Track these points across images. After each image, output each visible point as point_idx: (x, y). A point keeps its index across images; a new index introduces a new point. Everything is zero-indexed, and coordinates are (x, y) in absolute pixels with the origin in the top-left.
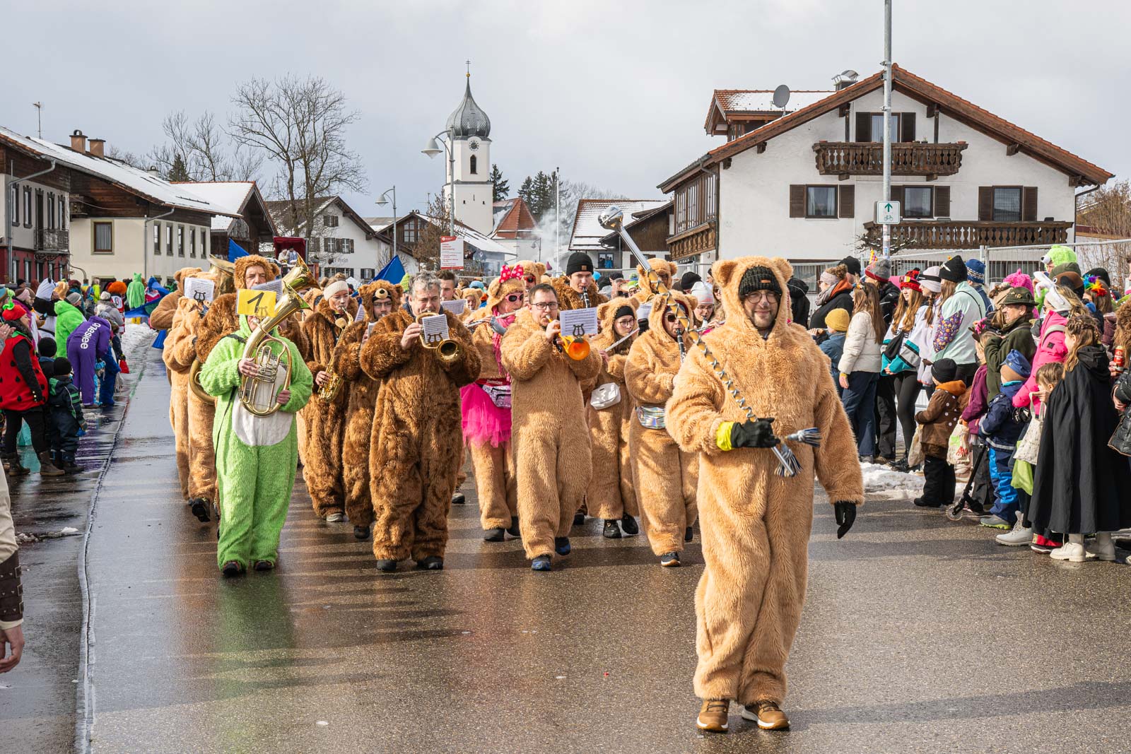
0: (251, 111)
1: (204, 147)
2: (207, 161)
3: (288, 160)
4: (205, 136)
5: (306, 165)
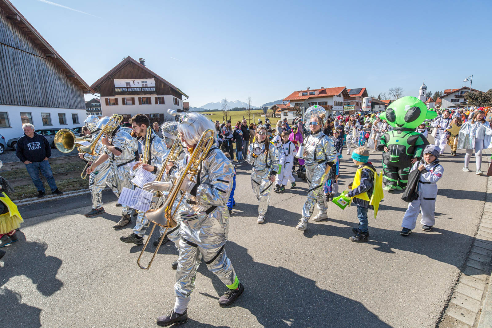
3: (395, 96)
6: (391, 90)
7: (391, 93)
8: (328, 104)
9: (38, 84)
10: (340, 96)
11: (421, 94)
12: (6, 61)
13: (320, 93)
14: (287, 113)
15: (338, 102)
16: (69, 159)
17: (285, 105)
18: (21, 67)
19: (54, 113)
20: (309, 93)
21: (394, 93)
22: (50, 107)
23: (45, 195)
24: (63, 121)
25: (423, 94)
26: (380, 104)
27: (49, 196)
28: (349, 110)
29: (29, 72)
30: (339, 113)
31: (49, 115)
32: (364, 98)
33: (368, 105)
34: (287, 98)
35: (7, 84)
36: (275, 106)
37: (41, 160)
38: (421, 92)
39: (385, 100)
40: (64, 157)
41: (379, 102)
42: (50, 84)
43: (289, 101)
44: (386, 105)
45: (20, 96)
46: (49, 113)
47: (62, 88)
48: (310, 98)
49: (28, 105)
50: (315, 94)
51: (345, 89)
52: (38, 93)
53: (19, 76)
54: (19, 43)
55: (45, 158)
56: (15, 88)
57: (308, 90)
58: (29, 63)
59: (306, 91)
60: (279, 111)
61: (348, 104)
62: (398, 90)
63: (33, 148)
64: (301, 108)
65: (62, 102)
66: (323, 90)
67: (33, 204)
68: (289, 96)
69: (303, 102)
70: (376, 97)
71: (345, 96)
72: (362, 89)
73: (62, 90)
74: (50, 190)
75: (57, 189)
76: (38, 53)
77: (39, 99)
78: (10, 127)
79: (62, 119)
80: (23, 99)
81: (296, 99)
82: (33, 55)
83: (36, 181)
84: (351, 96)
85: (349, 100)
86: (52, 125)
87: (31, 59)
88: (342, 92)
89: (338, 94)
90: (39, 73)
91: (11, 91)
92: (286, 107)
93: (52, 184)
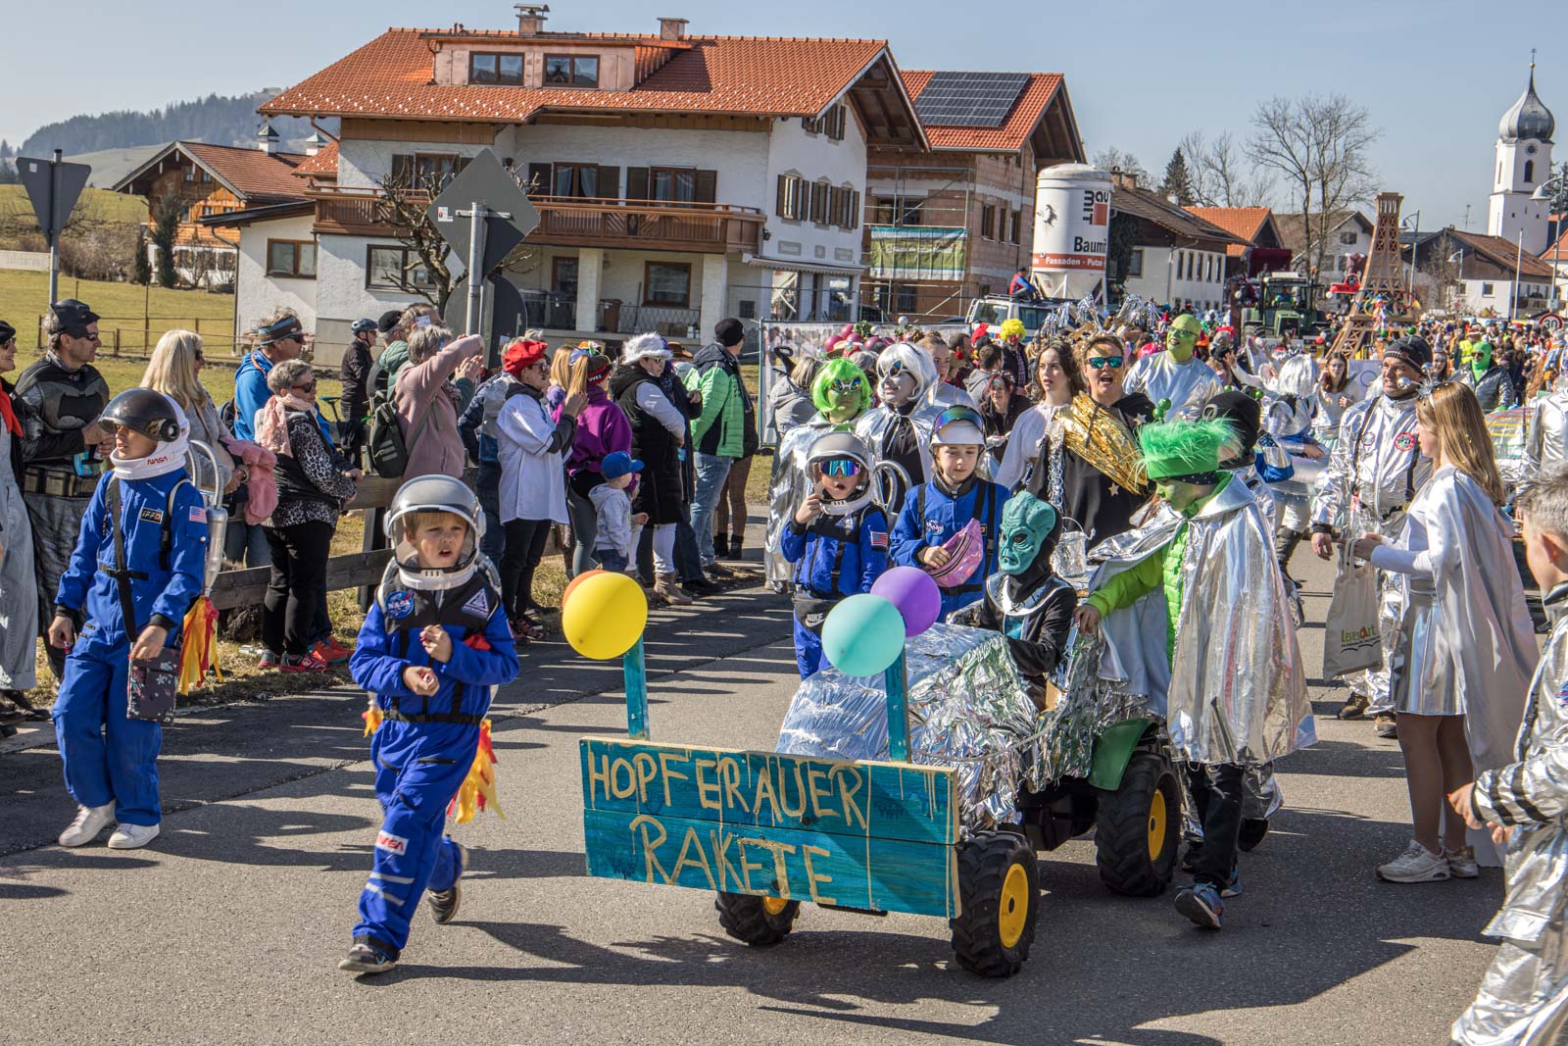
0: (1271, 131)
1: (1220, 167)
2: (1222, 179)
3: (1305, 181)
4: (1222, 156)
5: (1324, 184)
6: (1277, 123)
7: (1276, 146)
8: (722, 198)
10: (829, 125)
11: (1505, 180)
13: (648, 78)
14: (306, 252)
15: (820, 189)
17: (290, 159)
20: (534, 63)
21: (1300, 150)
25: (1528, 178)
26: (1186, 241)
28: (913, 274)
30: (825, 298)
32: (1047, 172)
33: (1078, 240)
34: (310, 86)
36: (174, 162)
38: (1506, 155)
39: (1222, 204)
41: (1171, 222)
43: (333, 125)
44: (1236, 250)
48: (544, 117)
50: (592, 83)
51: (884, 65)
57: (533, 31)
59: (510, 40)
60: (213, 222)
61: (910, 215)
62: (1329, 121)
64: (444, 215)
66: (676, 53)
68: (334, 68)
69: (472, 151)
70: (1155, 174)
71: (883, 130)
72: (1030, 80)
81: (403, 110)
84: (936, 140)
85: (918, 175)
88: (853, 94)
89: (818, 108)
92: (298, 189)
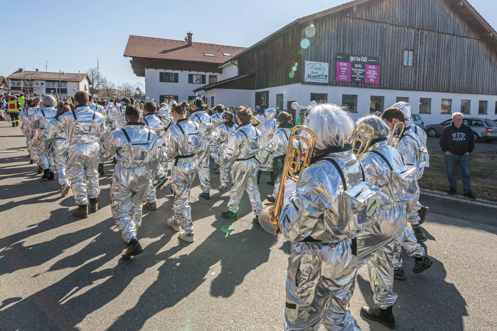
9: (466, 68)
12: (441, 49)
16: (492, 159)
18: (453, 53)
19: (475, 100)
22: (472, 93)
23: (455, 194)
24: (482, 109)
27: (459, 196)
29: (459, 57)
31: (468, 102)
35: (437, 71)
37: (461, 153)
40: (487, 156)
42: (478, 68)
45: (446, 82)
46: (470, 101)
47: (491, 70)
49: (450, 91)
52: (462, 79)
53: (449, 62)
54: (456, 29)
55: (466, 152)
56: (443, 75)
58: (461, 48)
63: (457, 139)
65: (487, 87)
67: (441, 199)
73: (491, 73)
74: (461, 190)
75: (470, 192)
76: (473, 35)
77: (462, 85)
78: (430, 113)
79: (482, 107)
80: (447, 85)
82: (467, 38)
83: (451, 175)
86: (470, 114)
87: (465, 43)
90: (468, 57)
91: (439, 77)
93: (466, 184)
